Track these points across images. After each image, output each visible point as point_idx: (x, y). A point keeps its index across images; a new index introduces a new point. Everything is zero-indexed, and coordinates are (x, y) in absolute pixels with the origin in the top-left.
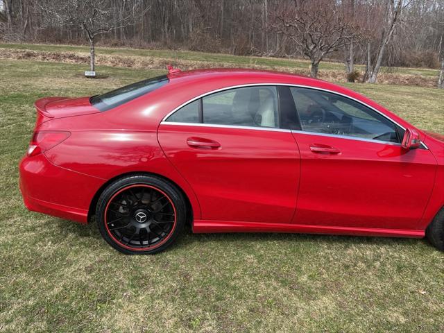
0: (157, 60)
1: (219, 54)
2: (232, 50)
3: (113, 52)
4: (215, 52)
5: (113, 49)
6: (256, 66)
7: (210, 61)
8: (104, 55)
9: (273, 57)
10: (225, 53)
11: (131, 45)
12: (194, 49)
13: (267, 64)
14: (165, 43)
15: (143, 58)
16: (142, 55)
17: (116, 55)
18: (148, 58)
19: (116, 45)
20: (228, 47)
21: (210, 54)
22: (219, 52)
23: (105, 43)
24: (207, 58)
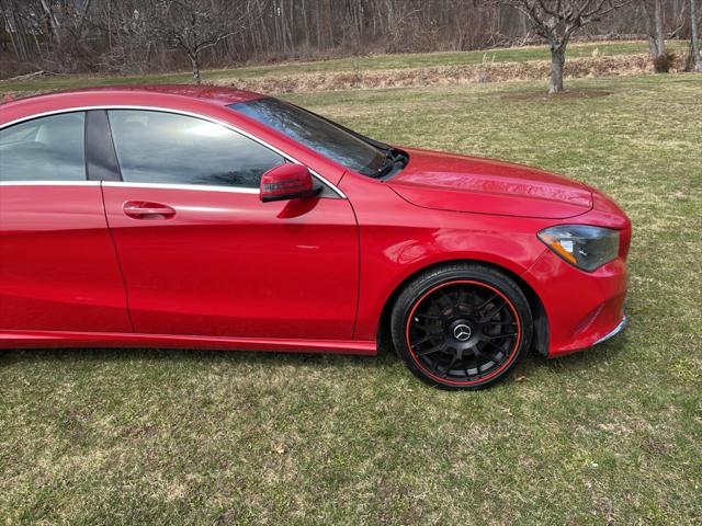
0: (330, 76)
1: (436, 53)
2: (458, 42)
3: (266, 71)
4: (428, 51)
5: (269, 67)
6: (494, 64)
7: (415, 66)
8: (252, 79)
9: (531, 44)
10: (446, 49)
11: (297, 58)
12: (394, 50)
13: (514, 60)
14: (348, 47)
15: (309, 75)
16: (309, 71)
17: (270, 76)
18: (318, 74)
19: (274, 60)
20: (451, 40)
21: (419, 55)
22: (436, 49)
23: (260, 60)
24: (410, 63)
